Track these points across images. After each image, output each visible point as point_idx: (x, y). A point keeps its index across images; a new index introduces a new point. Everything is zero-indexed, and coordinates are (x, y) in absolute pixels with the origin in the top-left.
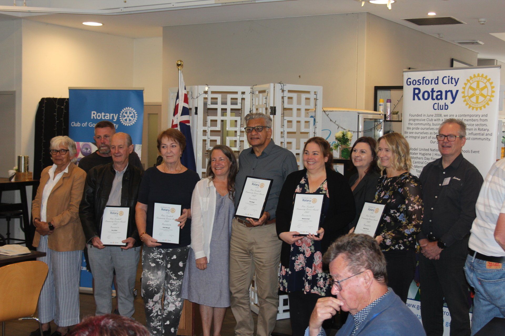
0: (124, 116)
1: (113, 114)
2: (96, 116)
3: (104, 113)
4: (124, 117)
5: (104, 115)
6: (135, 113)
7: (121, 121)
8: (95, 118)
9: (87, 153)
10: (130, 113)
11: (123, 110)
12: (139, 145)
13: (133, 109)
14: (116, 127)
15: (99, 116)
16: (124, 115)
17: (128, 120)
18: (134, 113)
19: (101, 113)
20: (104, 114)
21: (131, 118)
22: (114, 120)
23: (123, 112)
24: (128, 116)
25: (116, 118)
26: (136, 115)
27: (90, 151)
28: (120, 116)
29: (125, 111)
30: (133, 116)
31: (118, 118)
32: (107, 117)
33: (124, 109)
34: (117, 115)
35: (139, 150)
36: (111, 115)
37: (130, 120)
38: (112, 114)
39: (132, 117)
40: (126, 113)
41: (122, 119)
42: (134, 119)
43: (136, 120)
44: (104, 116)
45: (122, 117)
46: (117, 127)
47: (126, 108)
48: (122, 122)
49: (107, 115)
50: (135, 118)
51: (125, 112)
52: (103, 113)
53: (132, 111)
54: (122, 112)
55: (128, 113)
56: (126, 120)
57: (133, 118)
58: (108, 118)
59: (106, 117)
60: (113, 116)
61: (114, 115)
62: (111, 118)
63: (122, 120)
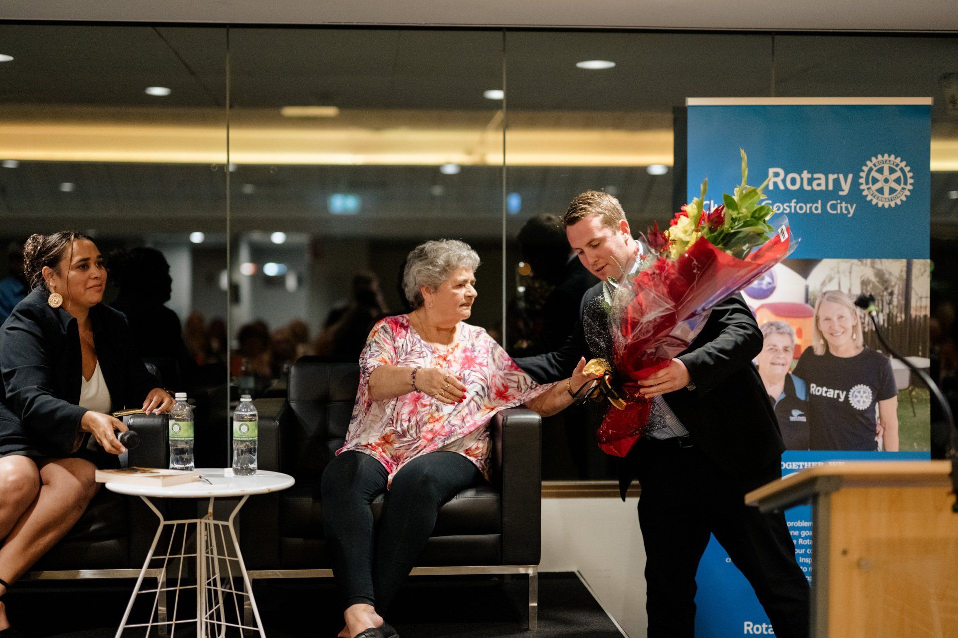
0: (875, 181)
1: (835, 176)
2: (784, 181)
3: (808, 173)
4: (873, 184)
5: (809, 179)
6: (907, 169)
7: (865, 193)
8: (782, 187)
9: (761, 289)
10: (892, 171)
11: (868, 163)
12: (922, 261)
13: (899, 159)
14: (849, 213)
15: (793, 181)
16: (873, 177)
17: (886, 191)
18: (902, 170)
19: (800, 174)
20: (809, 176)
21: (895, 186)
22: (841, 193)
23: (871, 170)
24: (886, 181)
25: (846, 187)
26: (910, 175)
27: (770, 283)
28: (861, 181)
29: (874, 165)
30: (900, 177)
31: (855, 184)
32: (819, 185)
33: (873, 159)
34: (850, 176)
35: (922, 275)
36: (832, 177)
37: (892, 191)
38: (833, 173)
39: (898, 181)
40: (880, 171)
41: (869, 189)
42: (903, 189)
43: (909, 190)
44: (810, 182)
45: (867, 183)
46: (852, 212)
47: (880, 156)
48: (869, 198)
49: (819, 179)
50: (905, 183)
51: (875, 169)
52: (805, 172)
53: (897, 165)
54: (865, 169)
55: (886, 171)
56: (881, 191)
57: (902, 185)
58: (823, 187)
59: (815, 183)
60: (837, 182)
61: (841, 176)
62: (831, 187)
63: (869, 192)
